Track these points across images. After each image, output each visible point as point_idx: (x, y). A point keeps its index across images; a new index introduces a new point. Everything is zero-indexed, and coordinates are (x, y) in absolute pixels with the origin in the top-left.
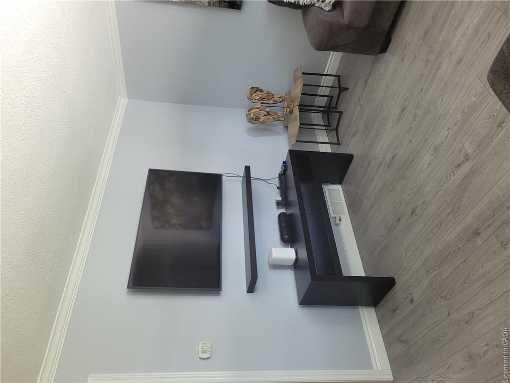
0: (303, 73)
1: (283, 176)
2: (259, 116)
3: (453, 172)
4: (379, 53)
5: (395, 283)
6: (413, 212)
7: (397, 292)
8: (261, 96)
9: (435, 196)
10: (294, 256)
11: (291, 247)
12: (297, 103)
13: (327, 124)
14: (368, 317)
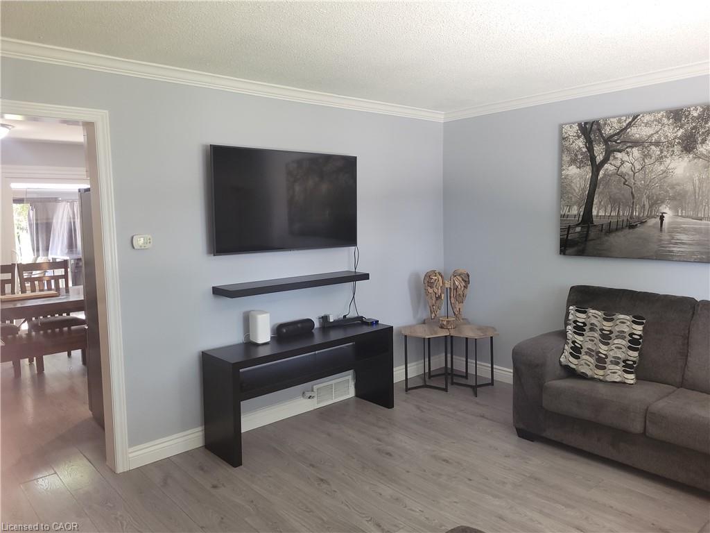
0: (492, 338)
1: (361, 321)
2: (434, 286)
3: (370, 520)
4: (517, 429)
5: (235, 466)
6: (322, 480)
7: (225, 470)
8: (459, 287)
9: (342, 503)
10: (260, 341)
11: (271, 338)
12: (453, 333)
13: (432, 374)
14: (191, 438)
